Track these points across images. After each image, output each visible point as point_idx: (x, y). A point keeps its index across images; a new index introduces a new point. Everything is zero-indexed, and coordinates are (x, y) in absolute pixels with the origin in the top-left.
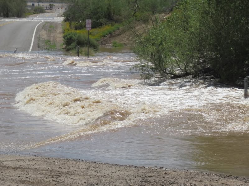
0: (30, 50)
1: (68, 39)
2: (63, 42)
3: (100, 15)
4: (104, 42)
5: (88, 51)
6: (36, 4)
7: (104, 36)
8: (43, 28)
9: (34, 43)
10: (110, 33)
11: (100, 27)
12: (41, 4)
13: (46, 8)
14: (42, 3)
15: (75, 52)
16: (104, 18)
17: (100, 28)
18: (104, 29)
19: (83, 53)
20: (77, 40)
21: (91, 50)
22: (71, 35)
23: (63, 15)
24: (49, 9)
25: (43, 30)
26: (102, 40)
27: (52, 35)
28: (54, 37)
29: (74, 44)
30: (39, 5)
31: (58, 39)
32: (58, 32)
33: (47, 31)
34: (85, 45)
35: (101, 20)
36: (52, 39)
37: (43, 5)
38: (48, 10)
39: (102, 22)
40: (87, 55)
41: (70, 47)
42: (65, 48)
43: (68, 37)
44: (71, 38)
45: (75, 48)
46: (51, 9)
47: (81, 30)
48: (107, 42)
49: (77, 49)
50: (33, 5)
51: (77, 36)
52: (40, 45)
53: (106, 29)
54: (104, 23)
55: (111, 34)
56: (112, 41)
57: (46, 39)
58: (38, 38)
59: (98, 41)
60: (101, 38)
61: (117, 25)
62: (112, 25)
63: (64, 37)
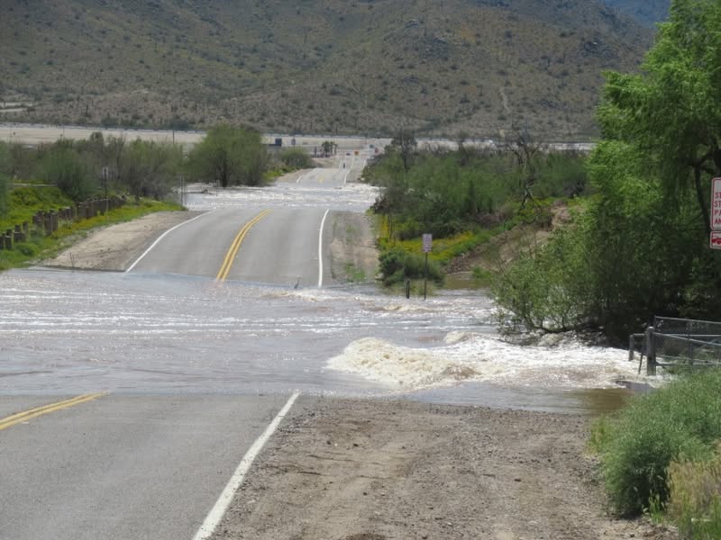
0: (320, 283)
1: (388, 262)
2: (378, 268)
3: (451, 212)
4: (455, 267)
5: (425, 287)
6: (287, 141)
7: (457, 255)
8: (334, 235)
9: (323, 267)
10: (470, 249)
11: (451, 235)
12: (300, 139)
13: (313, 153)
14: (303, 135)
15: (401, 288)
16: (458, 219)
17: (450, 238)
18: (459, 240)
19: (417, 291)
20: (406, 265)
21: (431, 286)
22: (393, 256)
23: (363, 179)
24: (322, 156)
25: (336, 240)
26: (452, 263)
27: (356, 250)
28: (358, 255)
29: (399, 273)
30: (294, 141)
31: (367, 261)
32: (366, 243)
33: (345, 241)
34: (420, 275)
35: (452, 223)
36: (355, 261)
37: (305, 143)
38: (318, 157)
39: (454, 227)
40: (424, 294)
41: (393, 278)
42: (382, 280)
43: (389, 258)
44: (393, 261)
45: (402, 281)
46: (327, 156)
47: (413, 242)
48: (462, 267)
49: (405, 283)
50: (279, 142)
51: (405, 257)
52: (337, 272)
53: (463, 240)
54: (457, 229)
55: (472, 252)
56: (473, 266)
57: (345, 260)
58: (329, 257)
59: (445, 265)
60: (451, 258)
61: (484, 232)
62: (475, 233)
63: (381, 259)
